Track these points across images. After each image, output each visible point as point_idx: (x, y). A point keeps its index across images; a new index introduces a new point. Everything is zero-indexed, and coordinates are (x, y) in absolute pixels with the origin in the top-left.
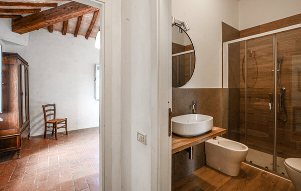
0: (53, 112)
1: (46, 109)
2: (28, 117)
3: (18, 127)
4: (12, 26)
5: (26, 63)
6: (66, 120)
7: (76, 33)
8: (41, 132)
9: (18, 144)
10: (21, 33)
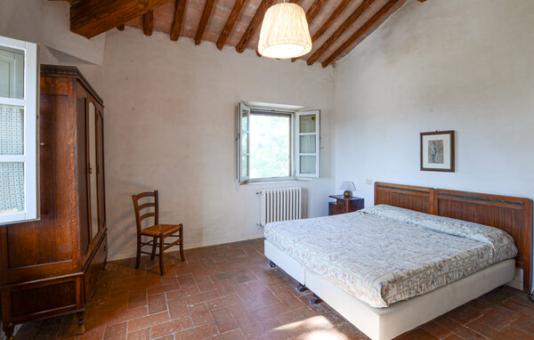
0: (152, 209)
1: (141, 202)
2: (102, 221)
3: (79, 255)
4: (71, 20)
5: (98, 101)
6: (181, 228)
7: (198, 38)
8: (128, 253)
9: (78, 297)
10: (88, 36)
